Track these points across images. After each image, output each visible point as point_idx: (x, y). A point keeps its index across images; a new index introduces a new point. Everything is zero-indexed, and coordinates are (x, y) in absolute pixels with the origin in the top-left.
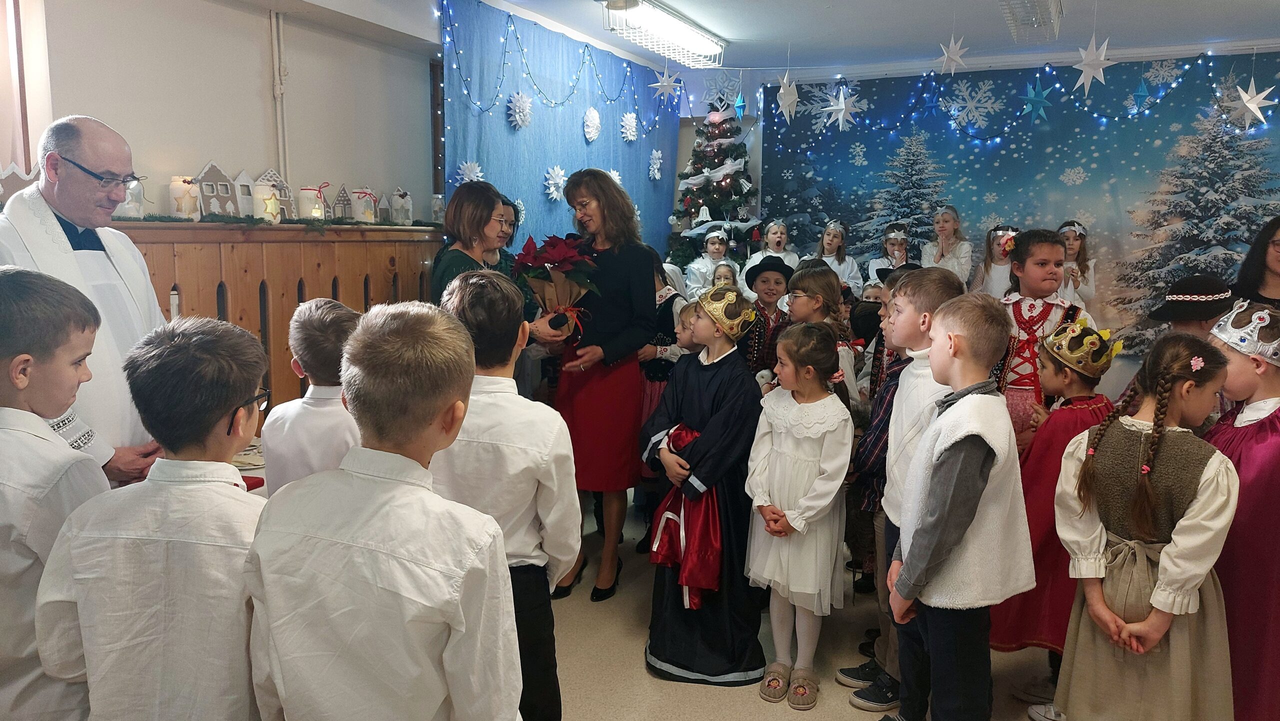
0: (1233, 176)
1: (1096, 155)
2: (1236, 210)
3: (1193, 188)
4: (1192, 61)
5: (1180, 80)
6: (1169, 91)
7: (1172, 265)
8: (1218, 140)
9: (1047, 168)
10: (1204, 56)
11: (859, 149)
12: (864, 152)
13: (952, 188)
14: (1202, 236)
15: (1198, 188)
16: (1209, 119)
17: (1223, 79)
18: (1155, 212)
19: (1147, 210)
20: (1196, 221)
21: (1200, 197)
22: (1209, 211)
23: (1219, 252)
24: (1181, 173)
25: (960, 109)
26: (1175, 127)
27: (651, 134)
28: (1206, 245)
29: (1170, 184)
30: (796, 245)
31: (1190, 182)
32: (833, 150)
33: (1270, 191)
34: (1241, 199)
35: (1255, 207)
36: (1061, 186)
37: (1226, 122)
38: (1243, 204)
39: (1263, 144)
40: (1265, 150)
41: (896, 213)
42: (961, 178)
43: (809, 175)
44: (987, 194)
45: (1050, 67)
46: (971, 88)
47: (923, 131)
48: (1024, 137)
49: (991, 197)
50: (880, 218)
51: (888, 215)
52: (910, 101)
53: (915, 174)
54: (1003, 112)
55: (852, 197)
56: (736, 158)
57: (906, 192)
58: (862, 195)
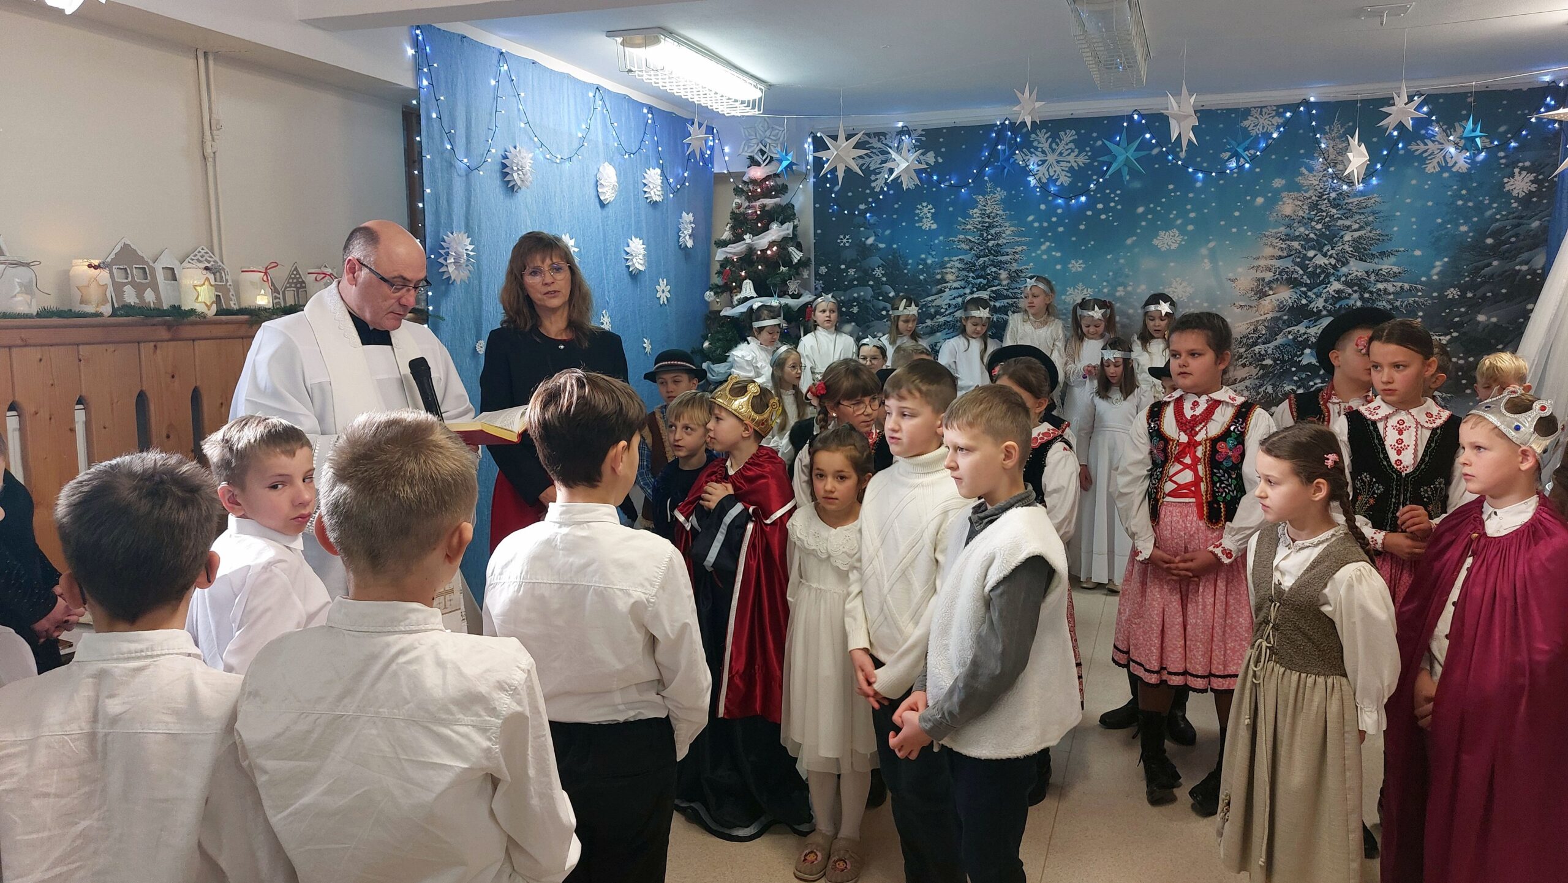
0: (1342, 237)
1: (1192, 215)
2: (1347, 276)
3: (1300, 252)
4: (1294, 107)
5: (1282, 129)
6: (1270, 141)
7: (1280, 340)
8: (1325, 197)
9: (1139, 231)
10: (1305, 102)
11: (926, 210)
12: (932, 213)
13: (1033, 255)
14: (1312, 306)
15: (1305, 252)
16: (1315, 173)
17: (1327, 128)
18: (1259, 280)
19: (1249, 278)
20: (1304, 289)
21: (1307, 262)
22: (1318, 278)
24: (1287, 235)
25: (1040, 163)
26: (1278, 183)
27: (679, 193)
28: (1315, 316)
29: (1275, 247)
30: (857, 324)
31: (1296, 245)
32: (896, 211)
33: (1383, 254)
34: (1351, 263)
35: (1367, 272)
36: (1155, 251)
37: (1333, 177)
38: (1354, 269)
39: (1373, 201)
40: (1375, 208)
41: (971, 285)
42: (1043, 243)
43: (870, 241)
44: (1073, 262)
45: (1139, 114)
46: (1051, 139)
47: (999, 189)
48: (1112, 196)
49: (1076, 266)
50: (951, 291)
51: (962, 288)
52: (983, 153)
53: (991, 239)
54: (1088, 166)
55: (921, 267)
56: (783, 222)
57: (982, 260)
58: (932, 264)
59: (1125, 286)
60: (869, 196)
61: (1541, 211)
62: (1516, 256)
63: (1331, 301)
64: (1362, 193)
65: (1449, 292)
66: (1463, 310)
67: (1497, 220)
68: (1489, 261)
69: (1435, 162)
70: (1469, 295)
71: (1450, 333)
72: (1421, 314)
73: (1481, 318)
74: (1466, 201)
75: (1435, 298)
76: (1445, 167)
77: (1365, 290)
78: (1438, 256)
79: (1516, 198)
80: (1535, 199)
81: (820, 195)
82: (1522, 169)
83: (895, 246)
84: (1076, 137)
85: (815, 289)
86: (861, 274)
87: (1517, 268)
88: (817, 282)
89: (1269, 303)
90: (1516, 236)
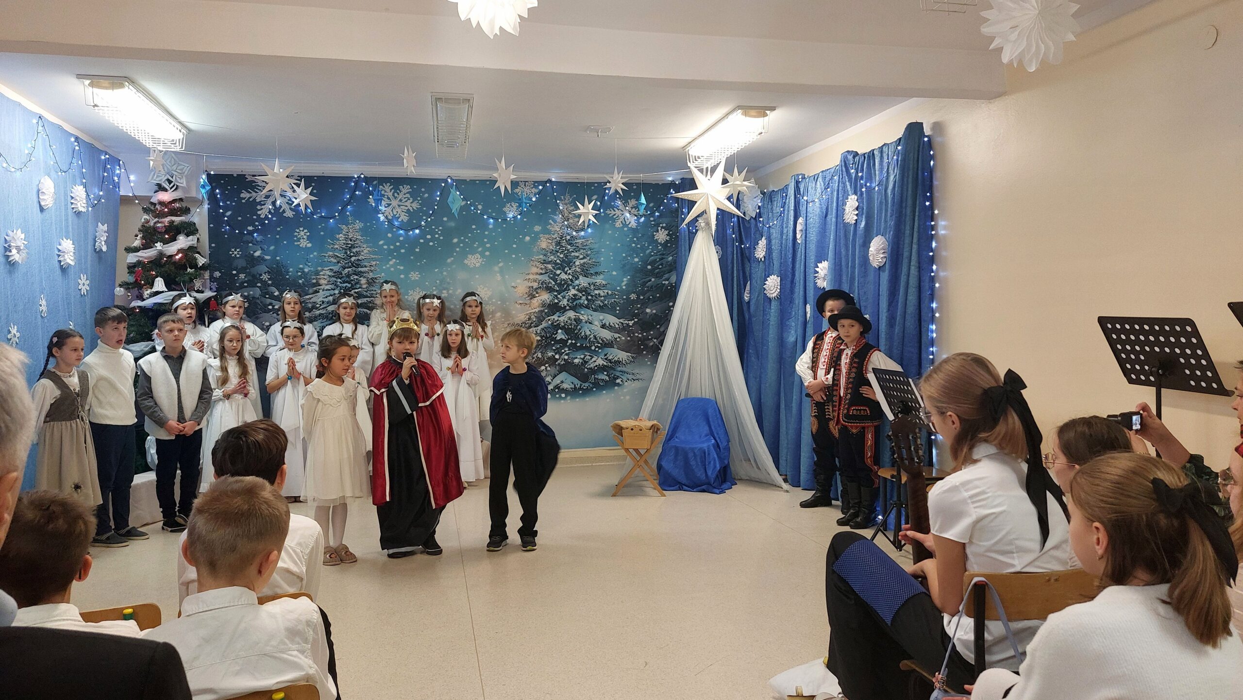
0: (574, 263)
1: (488, 245)
2: (578, 286)
3: (552, 271)
4: (543, 183)
6: (531, 203)
7: (544, 324)
9: (455, 254)
10: (550, 181)
11: (303, 233)
12: (307, 236)
13: (384, 267)
14: (561, 303)
15: (555, 271)
16: (558, 224)
17: (562, 197)
18: (530, 287)
19: (525, 286)
20: (556, 293)
21: (556, 277)
23: (571, 314)
24: (544, 260)
25: (387, 205)
26: (537, 228)
27: (96, 206)
28: (563, 310)
29: (538, 268)
31: (550, 266)
32: (279, 233)
33: (596, 273)
34: (580, 278)
35: (589, 284)
36: (465, 267)
37: (568, 227)
38: (582, 282)
39: (589, 242)
40: (592, 246)
41: (339, 288)
42: (390, 260)
43: (257, 254)
44: (412, 273)
45: (451, 179)
46: (393, 190)
47: (358, 221)
48: (437, 230)
49: (415, 276)
50: (325, 292)
51: (332, 289)
52: (345, 196)
53: (353, 256)
54: (419, 210)
55: (299, 274)
56: (188, 235)
57: (347, 270)
58: (308, 272)
59: (447, 289)
60: (256, 220)
61: (672, 251)
62: (662, 276)
63: (571, 301)
64: (584, 237)
65: (631, 296)
67: (652, 255)
68: (650, 278)
69: (620, 221)
70: (642, 297)
71: (634, 320)
72: (618, 308)
73: (648, 310)
74: (636, 244)
75: (624, 299)
76: (625, 224)
77: (589, 294)
78: (624, 276)
79: (660, 244)
80: (669, 245)
81: (214, 217)
82: (662, 227)
83: (278, 258)
84: (411, 190)
85: (211, 289)
86: (250, 278)
87: (663, 282)
88: (212, 283)
89: (536, 302)
90: (662, 264)
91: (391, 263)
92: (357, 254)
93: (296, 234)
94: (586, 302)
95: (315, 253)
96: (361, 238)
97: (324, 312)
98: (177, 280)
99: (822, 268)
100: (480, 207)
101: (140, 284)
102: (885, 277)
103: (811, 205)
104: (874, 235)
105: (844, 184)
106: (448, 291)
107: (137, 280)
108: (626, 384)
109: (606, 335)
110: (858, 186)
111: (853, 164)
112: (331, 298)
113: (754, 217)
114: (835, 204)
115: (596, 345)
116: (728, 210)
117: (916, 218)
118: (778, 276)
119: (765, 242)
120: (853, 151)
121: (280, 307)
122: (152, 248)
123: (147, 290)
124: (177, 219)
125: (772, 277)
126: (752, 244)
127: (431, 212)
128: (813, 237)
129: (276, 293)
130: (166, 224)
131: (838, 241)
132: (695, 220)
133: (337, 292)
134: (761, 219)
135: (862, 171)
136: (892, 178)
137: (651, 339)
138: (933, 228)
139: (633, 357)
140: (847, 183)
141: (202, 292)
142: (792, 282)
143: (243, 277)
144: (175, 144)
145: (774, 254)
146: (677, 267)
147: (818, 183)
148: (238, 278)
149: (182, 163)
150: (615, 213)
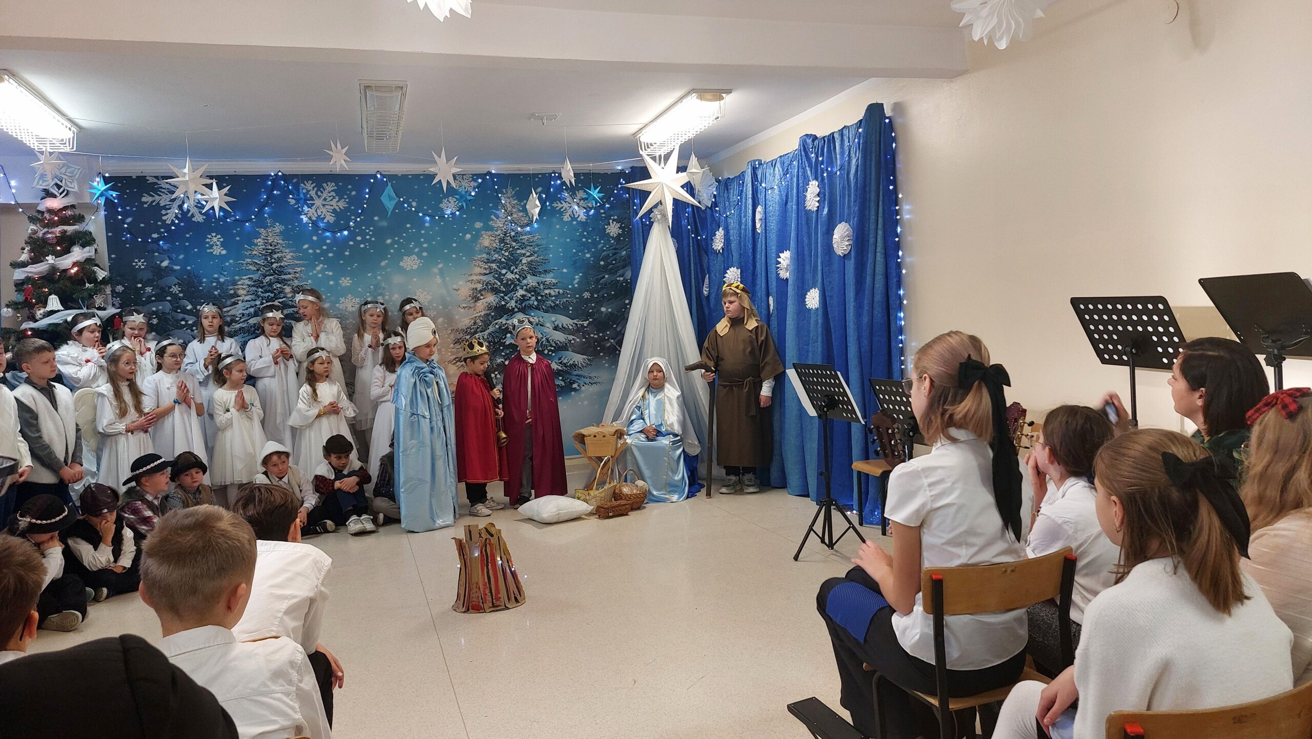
0: (521, 261)
1: (425, 245)
2: (527, 286)
3: (497, 271)
4: (483, 176)
6: (470, 198)
7: (491, 329)
8: (508, 235)
9: (389, 256)
10: (489, 173)
11: (215, 239)
12: (221, 242)
13: (311, 274)
14: (508, 305)
15: (500, 271)
16: (500, 219)
17: (504, 191)
18: (473, 289)
19: (468, 288)
20: (502, 295)
21: (502, 277)
22: (511, 287)
24: (488, 259)
25: (310, 205)
26: (478, 225)
28: (511, 313)
29: (481, 267)
31: (494, 266)
32: (188, 239)
33: (546, 271)
34: (528, 278)
35: (538, 283)
36: (402, 270)
37: (512, 222)
38: (530, 281)
39: (536, 238)
40: (538, 243)
41: (260, 298)
42: (318, 265)
43: (165, 264)
44: (343, 279)
45: (381, 174)
46: (316, 189)
47: (277, 224)
48: (367, 231)
49: (345, 282)
50: (244, 303)
51: (253, 300)
52: (262, 197)
53: (274, 262)
54: (347, 209)
55: (214, 284)
56: (83, 246)
57: (268, 278)
58: (224, 282)
59: (382, 294)
60: (161, 227)
61: (626, 245)
62: (616, 272)
63: (519, 302)
64: (529, 233)
65: (584, 295)
66: (593, 305)
67: (605, 250)
68: (603, 275)
69: (568, 214)
70: (596, 296)
71: (588, 319)
72: (571, 308)
73: (603, 309)
74: (587, 239)
75: (576, 298)
76: (574, 218)
77: (538, 294)
78: (576, 273)
79: (613, 237)
80: (622, 238)
81: (112, 225)
82: (614, 220)
83: (189, 268)
84: (336, 188)
85: (113, 305)
86: (158, 291)
87: (618, 279)
88: (114, 299)
89: (481, 305)
90: (615, 260)
91: (318, 268)
92: (279, 260)
93: (208, 240)
94: (536, 303)
95: (231, 261)
96: (282, 242)
97: (245, 325)
98: (74, 296)
99: (784, 258)
100: (414, 204)
101: (31, 303)
102: (851, 265)
103: (769, 192)
104: (838, 222)
105: (804, 169)
106: (383, 297)
107: (27, 298)
108: (583, 388)
109: (560, 337)
110: (819, 171)
111: (812, 148)
112: (252, 310)
113: (710, 206)
114: (795, 191)
115: (549, 348)
116: (684, 200)
117: (881, 203)
118: (737, 268)
119: (723, 232)
120: (811, 135)
121: (194, 323)
122: (42, 262)
123: (39, 310)
124: (70, 229)
125: (732, 269)
126: (709, 235)
127: (360, 211)
128: (773, 225)
129: (189, 307)
130: (58, 235)
131: (800, 229)
132: (650, 211)
133: (258, 303)
134: (717, 209)
135: (822, 155)
136: (854, 162)
137: (608, 339)
138: (897, 213)
139: (589, 360)
140: (807, 168)
141: (104, 309)
142: (754, 273)
143: (150, 291)
144: (65, 144)
145: (732, 245)
146: (634, 262)
147: (776, 168)
148: (144, 292)
149: (72, 166)
150: (562, 205)
